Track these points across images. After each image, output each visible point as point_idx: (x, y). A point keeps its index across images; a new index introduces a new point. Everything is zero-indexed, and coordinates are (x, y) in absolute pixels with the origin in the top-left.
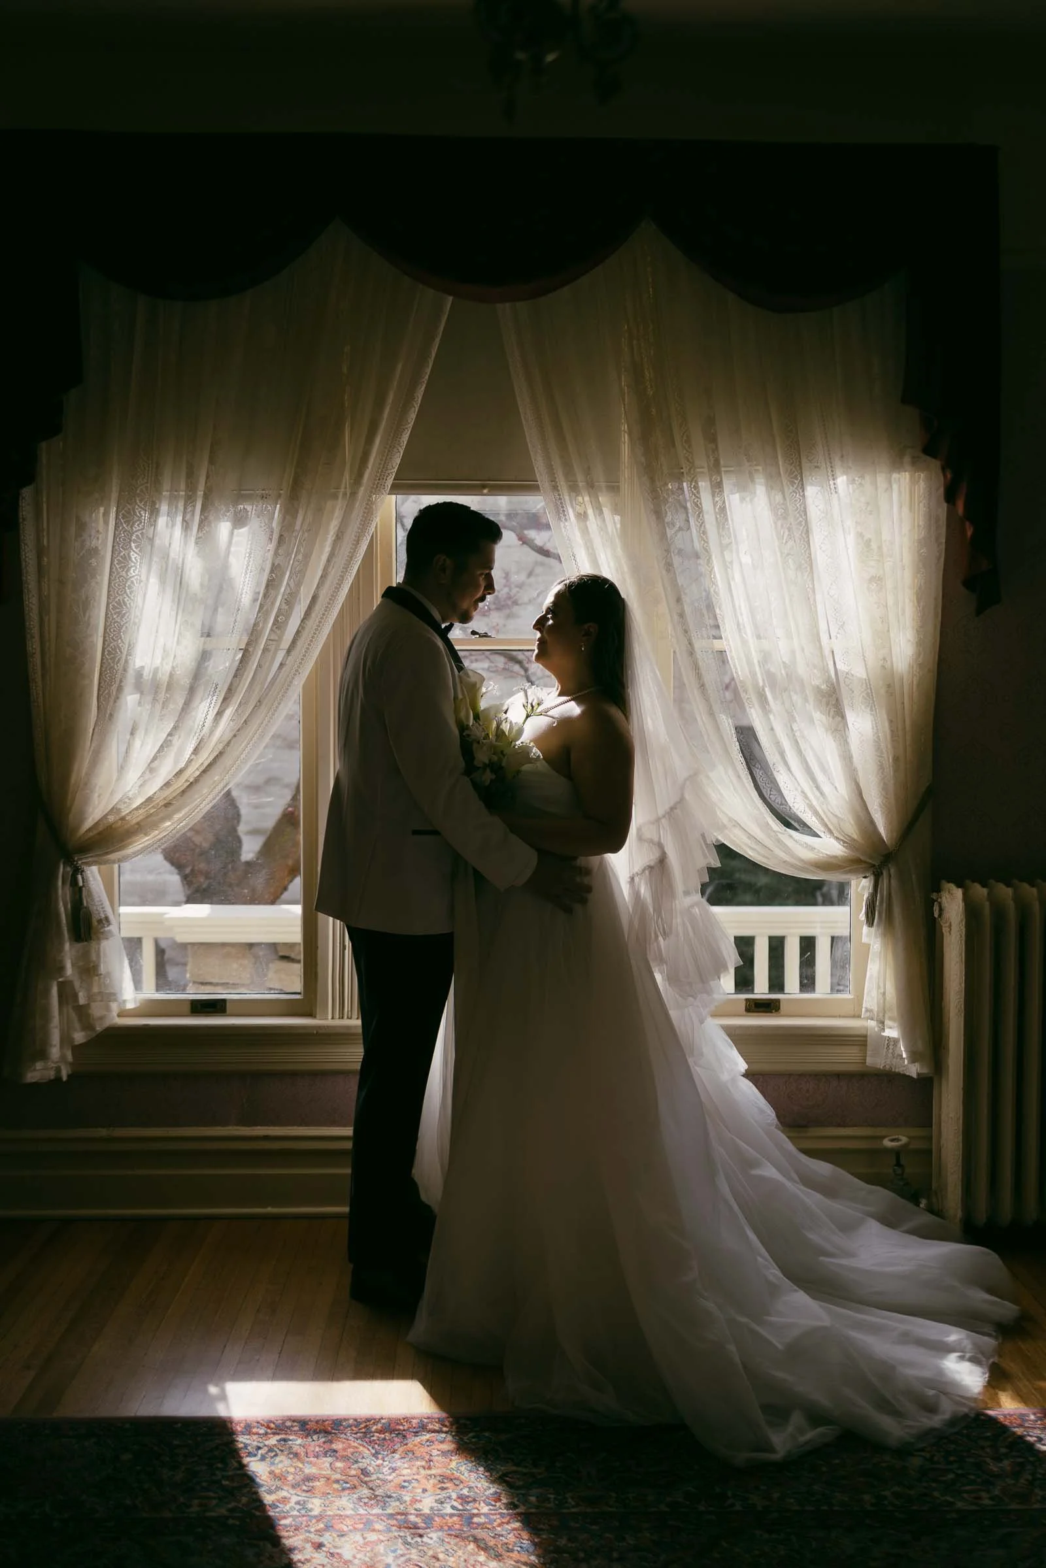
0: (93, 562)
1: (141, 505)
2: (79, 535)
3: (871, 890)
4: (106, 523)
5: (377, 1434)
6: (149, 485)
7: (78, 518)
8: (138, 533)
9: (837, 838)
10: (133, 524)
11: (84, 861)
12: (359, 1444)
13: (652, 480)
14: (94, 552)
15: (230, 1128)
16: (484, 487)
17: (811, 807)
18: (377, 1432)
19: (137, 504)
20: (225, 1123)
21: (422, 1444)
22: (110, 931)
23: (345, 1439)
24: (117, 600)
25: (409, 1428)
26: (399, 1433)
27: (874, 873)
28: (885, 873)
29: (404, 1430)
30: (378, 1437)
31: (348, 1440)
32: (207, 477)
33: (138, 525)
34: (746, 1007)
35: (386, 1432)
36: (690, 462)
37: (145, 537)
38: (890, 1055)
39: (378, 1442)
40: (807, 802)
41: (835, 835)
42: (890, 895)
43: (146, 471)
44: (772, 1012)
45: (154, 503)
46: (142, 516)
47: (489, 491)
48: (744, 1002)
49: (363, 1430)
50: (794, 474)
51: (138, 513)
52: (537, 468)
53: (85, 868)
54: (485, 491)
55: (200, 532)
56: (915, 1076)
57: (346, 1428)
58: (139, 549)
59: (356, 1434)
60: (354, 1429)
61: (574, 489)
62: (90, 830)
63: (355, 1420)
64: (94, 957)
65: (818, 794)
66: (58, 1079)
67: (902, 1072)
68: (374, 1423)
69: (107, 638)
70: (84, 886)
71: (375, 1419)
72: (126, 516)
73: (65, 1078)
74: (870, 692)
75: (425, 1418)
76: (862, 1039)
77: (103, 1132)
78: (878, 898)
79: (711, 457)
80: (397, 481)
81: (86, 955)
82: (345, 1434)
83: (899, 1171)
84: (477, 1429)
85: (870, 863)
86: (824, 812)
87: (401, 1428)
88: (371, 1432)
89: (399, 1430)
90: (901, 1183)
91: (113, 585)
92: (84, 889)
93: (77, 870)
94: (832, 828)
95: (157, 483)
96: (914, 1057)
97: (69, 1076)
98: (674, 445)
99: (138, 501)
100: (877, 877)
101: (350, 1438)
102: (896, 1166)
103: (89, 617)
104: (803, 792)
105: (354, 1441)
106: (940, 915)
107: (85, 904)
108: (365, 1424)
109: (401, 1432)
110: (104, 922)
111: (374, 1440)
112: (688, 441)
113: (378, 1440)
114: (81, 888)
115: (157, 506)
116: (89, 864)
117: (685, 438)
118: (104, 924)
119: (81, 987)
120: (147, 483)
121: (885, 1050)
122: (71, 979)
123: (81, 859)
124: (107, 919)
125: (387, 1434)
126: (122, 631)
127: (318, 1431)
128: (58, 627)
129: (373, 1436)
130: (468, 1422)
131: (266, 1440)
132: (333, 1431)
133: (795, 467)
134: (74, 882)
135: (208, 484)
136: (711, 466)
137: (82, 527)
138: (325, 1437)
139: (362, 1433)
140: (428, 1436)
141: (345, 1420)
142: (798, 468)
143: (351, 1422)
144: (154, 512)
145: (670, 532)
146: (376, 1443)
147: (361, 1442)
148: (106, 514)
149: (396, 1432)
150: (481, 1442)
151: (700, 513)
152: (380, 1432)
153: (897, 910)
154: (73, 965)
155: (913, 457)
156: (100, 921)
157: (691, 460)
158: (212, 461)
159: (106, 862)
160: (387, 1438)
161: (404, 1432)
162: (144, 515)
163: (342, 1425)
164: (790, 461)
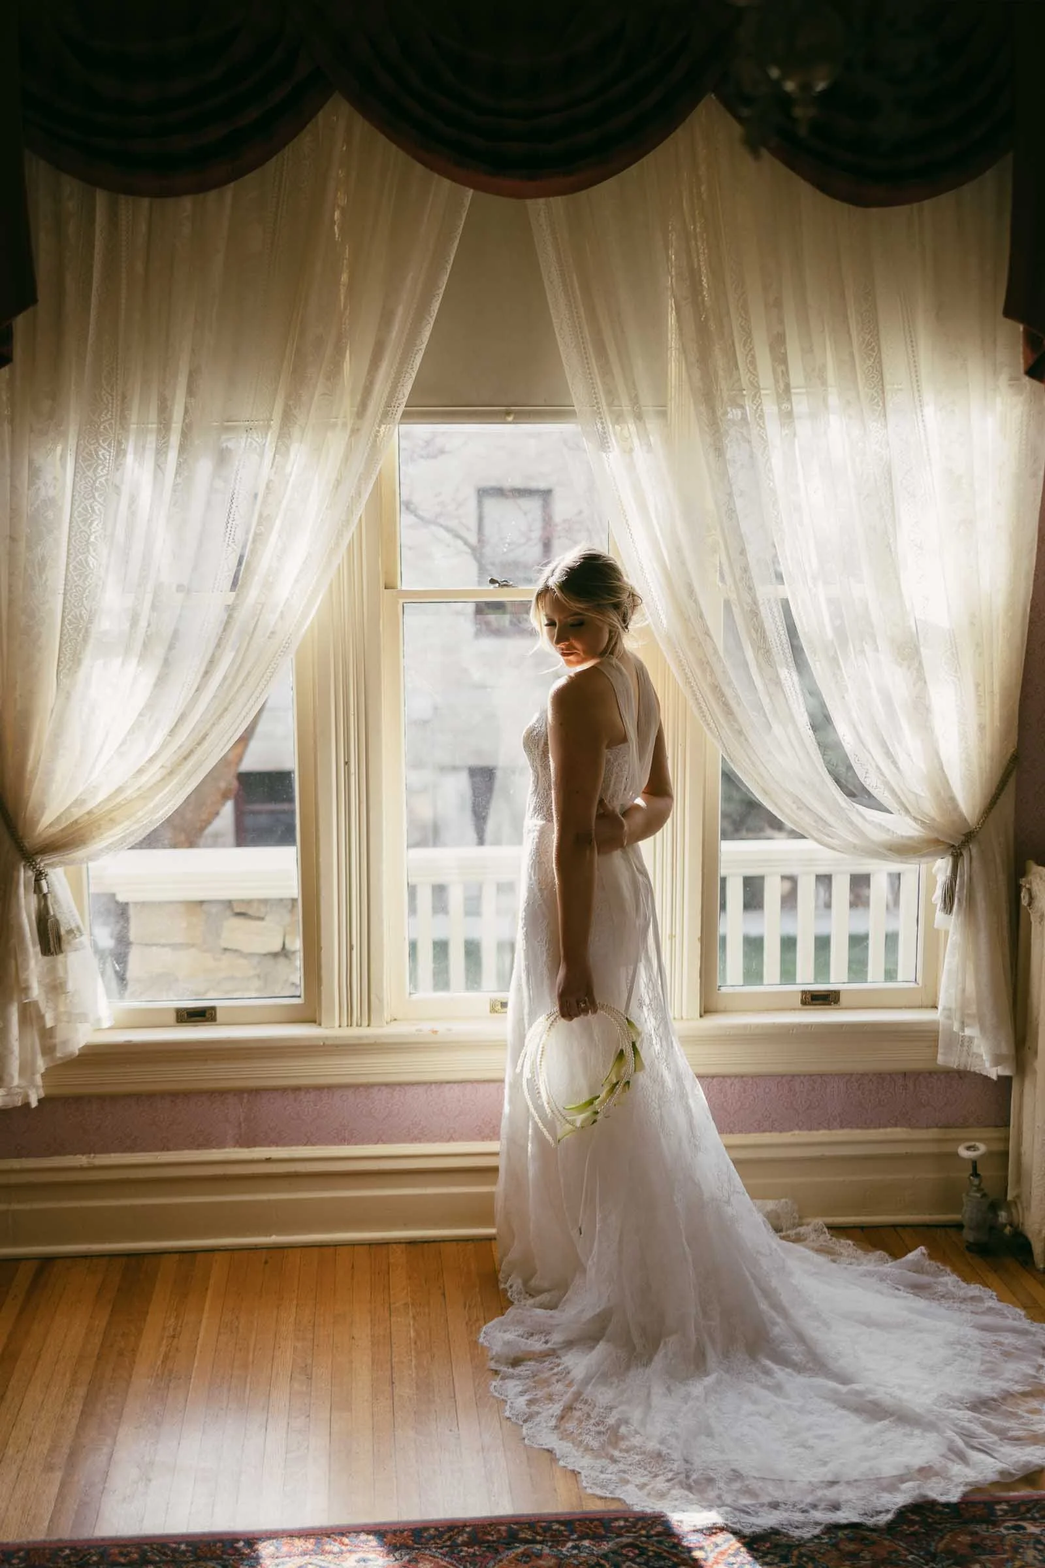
0: (50, 514)
1: (105, 445)
2: (31, 483)
3: (949, 873)
4: (64, 467)
5: (466, 1549)
6: (113, 421)
7: (31, 462)
8: (103, 480)
9: (915, 819)
10: (96, 468)
11: (46, 862)
12: (447, 1562)
13: (712, 410)
14: (51, 502)
15: (227, 1150)
16: (508, 413)
17: (887, 784)
18: (465, 1546)
19: (99, 444)
20: (221, 1145)
21: (518, 1560)
22: (81, 943)
23: (431, 1556)
24: (78, 559)
25: (499, 1538)
26: (489, 1547)
27: (952, 854)
28: (966, 853)
29: (494, 1542)
30: (467, 1552)
31: (434, 1557)
32: (186, 411)
33: (102, 469)
34: (802, 1000)
35: (475, 1545)
36: (755, 387)
37: (110, 484)
38: (965, 1053)
39: (469, 1559)
40: (881, 777)
41: (913, 815)
42: (970, 878)
43: (110, 405)
44: (830, 1005)
45: (120, 443)
46: (105, 459)
47: (514, 418)
48: (800, 995)
49: (448, 1543)
50: (876, 400)
51: (101, 457)
52: (575, 393)
53: (49, 870)
54: (510, 419)
55: (178, 478)
56: (994, 1077)
57: (429, 1541)
58: (103, 498)
59: (441, 1548)
60: (438, 1541)
61: (619, 418)
62: (51, 825)
63: (436, 1529)
64: (61, 973)
65: (895, 770)
66: (27, 1105)
67: (978, 1072)
68: (458, 1533)
69: (67, 605)
70: (49, 892)
71: (457, 1527)
72: (86, 460)
73: (34, 1104)
74: (955, 652)
75: (514, 1524)
76: (934, 1034)
77: (83, 1160)
78: (958, 883)
79: (781, 381)
80: (408, 408)
81: (52, 970)
82: (430, 1550)
83: (976, 1182)
84: (575, 1536)
85: (949, 844)
86: (902, 790)
87: (490, 1538)
88: (458, 1545)
89: (488, 1541)
90: (978, 1195)
91: (73, 541)
92: (49, 895)
93: (39, 876)
94: (908, 805)
95: (123, 420)
96: (998, 1060)
97: (40, 1101)
98: (737, 368)
99: (101, 441)
100: (957, 857)
101: (437, 1555)
102: (972, 1175)
103: (47, 580)
104: (878, 767)
105: (442, 1559)
106: (1030, 904)
107: (52, 913)
108: (449, 1534)
109: (491, 1545)
110: (75, 932)
111: (464, 1557)
112: (753, 362)
113: (468, 1556)
114: (45, 896)
115: (123, 447)
116: (51, 865)
117: (749, 358)
118: (75, 935)
119: (47, 1006)
120: (112, 419)
121: (959, 1046)
122: (36, 999)
123: (42, 861)
124: (78, 928)
125: (476, 1548)
126: (84, 596)
127: (398, 1545)
128: (10, 591)
129: (461, 1551)
130: (562, 1528)
131: (343, 1561)
132: (416, 1546)
133: (877, 392)
134: (38, 889)
135: (187, 421)
136: (781, 392)
137: (35, 473)
138: (408, 1554)
139: (447, 1546)
140: (521, 1549)
141: (426, 1529)
142: (880, 392)
143: (432, 1531)
144: (120, 453)
145: (731, 471)
146: (467, 1561)
147: (450, 1560)
148: (63, 457)
149: (486, 1545)
150: (582, 1554)
151: (765, 448)
152: (465, 1544)
153: (979, 895)
154: (39, 982)
155: (1011, 379)
156: (70, 932)
157: (756, 384)
158: (191, 392)
159: (72, 863)
160: (478, 1553)
161: (495, 1545)
162: (108, 457)
163: (422, 1537)
164: (871, 385)
